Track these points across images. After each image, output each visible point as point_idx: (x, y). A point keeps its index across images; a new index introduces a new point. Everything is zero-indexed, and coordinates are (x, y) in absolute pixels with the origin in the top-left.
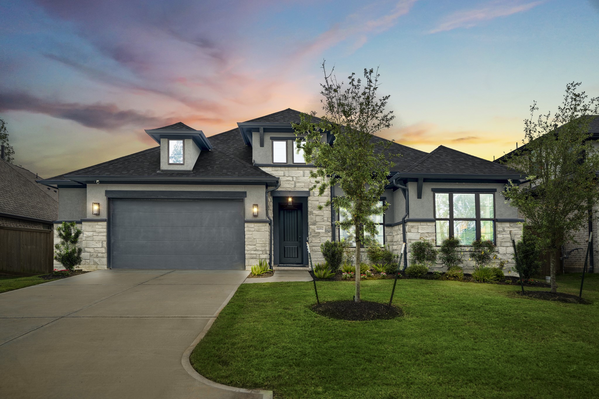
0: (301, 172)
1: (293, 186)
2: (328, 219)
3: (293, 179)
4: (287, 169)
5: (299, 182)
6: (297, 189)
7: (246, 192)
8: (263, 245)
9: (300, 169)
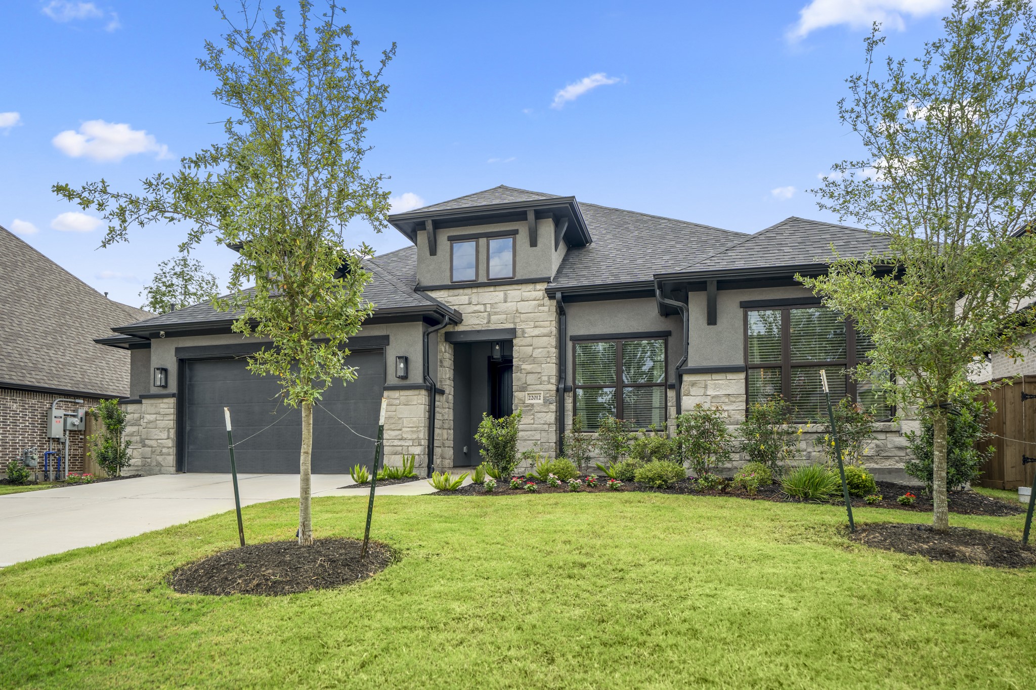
0: (501, 294)
1: (485, 321)
2: (549, 379)
3: (486, 308)
4: (475, 290)
5: (496, 313)
6: (492, 327)
7: (388, 336)
8: (415, 429)
9: (498, 288)
